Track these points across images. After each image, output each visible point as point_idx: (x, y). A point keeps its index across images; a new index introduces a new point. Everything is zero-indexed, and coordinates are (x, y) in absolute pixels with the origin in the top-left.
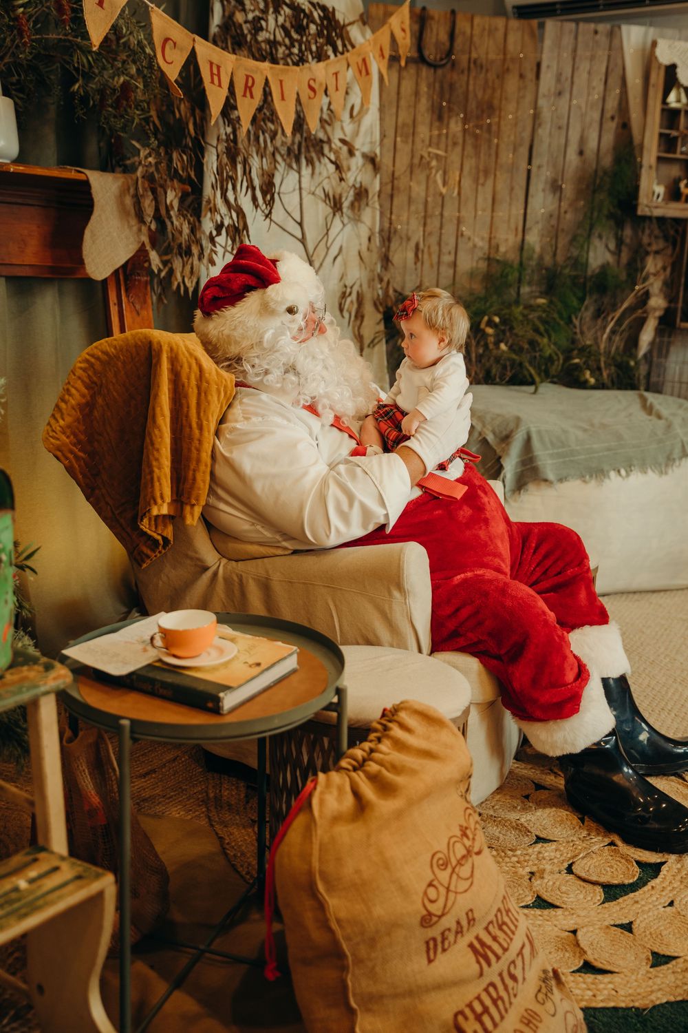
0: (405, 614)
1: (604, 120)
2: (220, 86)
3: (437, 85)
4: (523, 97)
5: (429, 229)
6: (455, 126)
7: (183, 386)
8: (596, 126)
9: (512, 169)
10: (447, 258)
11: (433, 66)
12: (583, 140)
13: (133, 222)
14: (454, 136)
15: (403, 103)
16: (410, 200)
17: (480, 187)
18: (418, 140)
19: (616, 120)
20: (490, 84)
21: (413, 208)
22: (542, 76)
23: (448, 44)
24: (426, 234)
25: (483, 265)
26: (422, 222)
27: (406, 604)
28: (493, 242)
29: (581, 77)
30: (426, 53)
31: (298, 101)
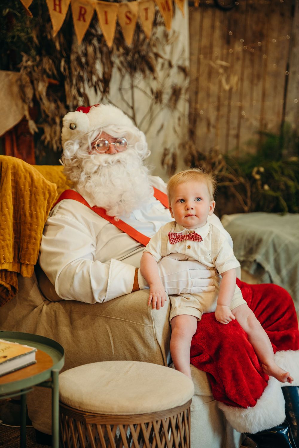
0: (152, 335)
2: (60, 12)
3: (226, 21)
4: (283, 28)
5: (220, 113)
6: (238, 48)
7: (21, 190)
9: (276, 75)
10: (233, 132)
11: (224, 9)
13: (20, 102)
14: (237, 53)
15: (204, 33)
16: (208, 95)
17: (254, 87)
20: (261, 20)
21: (211, 100)
25: (256, 137)
26: (217, 109)
27: (152, 328)
28: (264, 122)
30: (219, 1)
31: (118, 24)
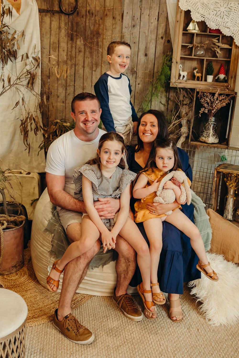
1: (158, 39)
3: (70, 23)
4: (115, 28)
5: (68, 92)
6: (80, 42)
8: (154, 42)
11: (67, 14)
12: (146, 48)
14: (79, 48)
15: (53, 32)
17: (93, 72)
18: (61, 50)
19: (164, 39)
20: (97, 22)
22: (124, 18)
23: (74, 4)
24: (67, 94)
26: (65, 89)
29: (145, 18)
30: (64, 9)
